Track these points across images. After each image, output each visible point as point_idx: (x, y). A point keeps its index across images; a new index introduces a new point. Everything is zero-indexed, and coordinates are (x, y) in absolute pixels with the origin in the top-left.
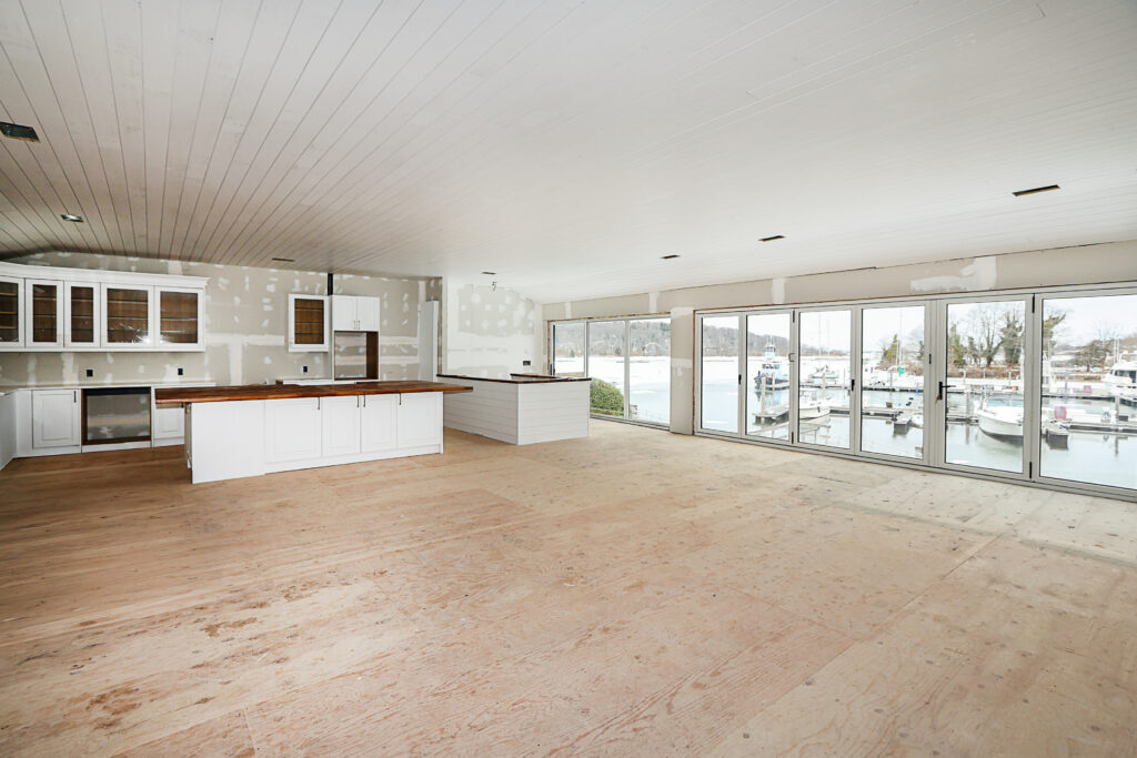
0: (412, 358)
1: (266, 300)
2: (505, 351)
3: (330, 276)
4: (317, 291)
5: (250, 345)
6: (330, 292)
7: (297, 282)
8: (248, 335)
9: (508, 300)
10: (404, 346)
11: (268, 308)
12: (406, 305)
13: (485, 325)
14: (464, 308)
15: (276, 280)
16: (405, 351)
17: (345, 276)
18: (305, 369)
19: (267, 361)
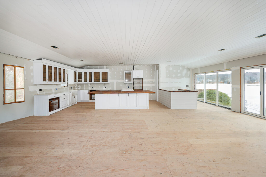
0: (154, 84)
1: (121, 72)
2: (180, 83)
3: (134, 66)
4: (131, 70)
5: (118, 82)
6: (134, 70)
7: (127, 68)
8: (117, 80)
9: (181, 69)
10: (151, 82)
11: (121, 74)
12: (151, 72)
13: (174, 76)
14: (167, 71)
15: (122, 68)
16: (151, 83)
17: (137, 66)
18: (129, 87)
19: (121, 85)
